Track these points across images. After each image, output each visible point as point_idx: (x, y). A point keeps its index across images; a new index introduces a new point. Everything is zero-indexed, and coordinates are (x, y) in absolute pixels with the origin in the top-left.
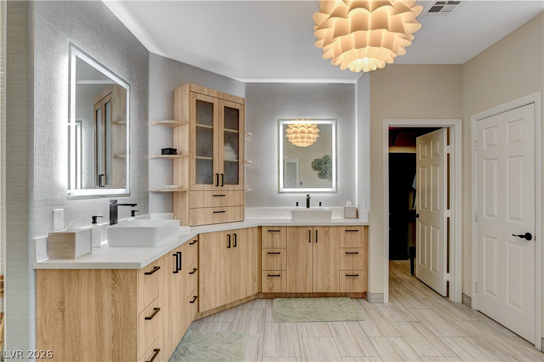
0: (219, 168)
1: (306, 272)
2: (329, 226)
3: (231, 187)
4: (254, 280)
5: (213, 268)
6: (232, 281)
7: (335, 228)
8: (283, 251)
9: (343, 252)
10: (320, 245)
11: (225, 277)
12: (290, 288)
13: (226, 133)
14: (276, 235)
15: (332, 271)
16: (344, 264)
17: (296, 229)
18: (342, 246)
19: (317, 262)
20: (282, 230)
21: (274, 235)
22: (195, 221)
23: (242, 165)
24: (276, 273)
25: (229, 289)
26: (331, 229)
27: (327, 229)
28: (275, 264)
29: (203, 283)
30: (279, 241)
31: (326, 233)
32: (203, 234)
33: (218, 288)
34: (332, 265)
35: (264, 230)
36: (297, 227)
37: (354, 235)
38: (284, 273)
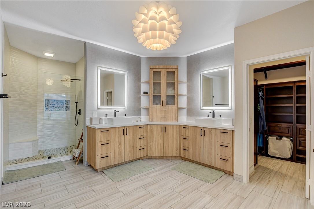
0: (164, 98)
1: (200, 151)
2: (212, 128)
3: (170, 106)
4: (177, 150)
5: (154, 139)
6: (164, 147)
7: (215, 130)
8: (190, 138)
9: (219, 144)
10: (207, 138)
11: (160, 144)
12: (193, 158)
13: (167, 83)
14: (187, 130)
15: (213, 154)
16: (220, 152)
17: (195, 128)
18: (219, 140)
19: (205, 147)
20: (190, 128)
21: (186, 130)
22: (152, 120)
23: (177, 96)
24: (187, 149)
25: (162, 150)
26: (212, 130)
27: (210, 130)
28: (186, 144)
29: (150, 144)
30: (188, 133)
31: (210, 132)
32: (150, 125)
33: (157, 148)
34: (213, 151)
35: (182, 127)
36: (196, 127)
37: (225, 135)
38: (190, 150)
